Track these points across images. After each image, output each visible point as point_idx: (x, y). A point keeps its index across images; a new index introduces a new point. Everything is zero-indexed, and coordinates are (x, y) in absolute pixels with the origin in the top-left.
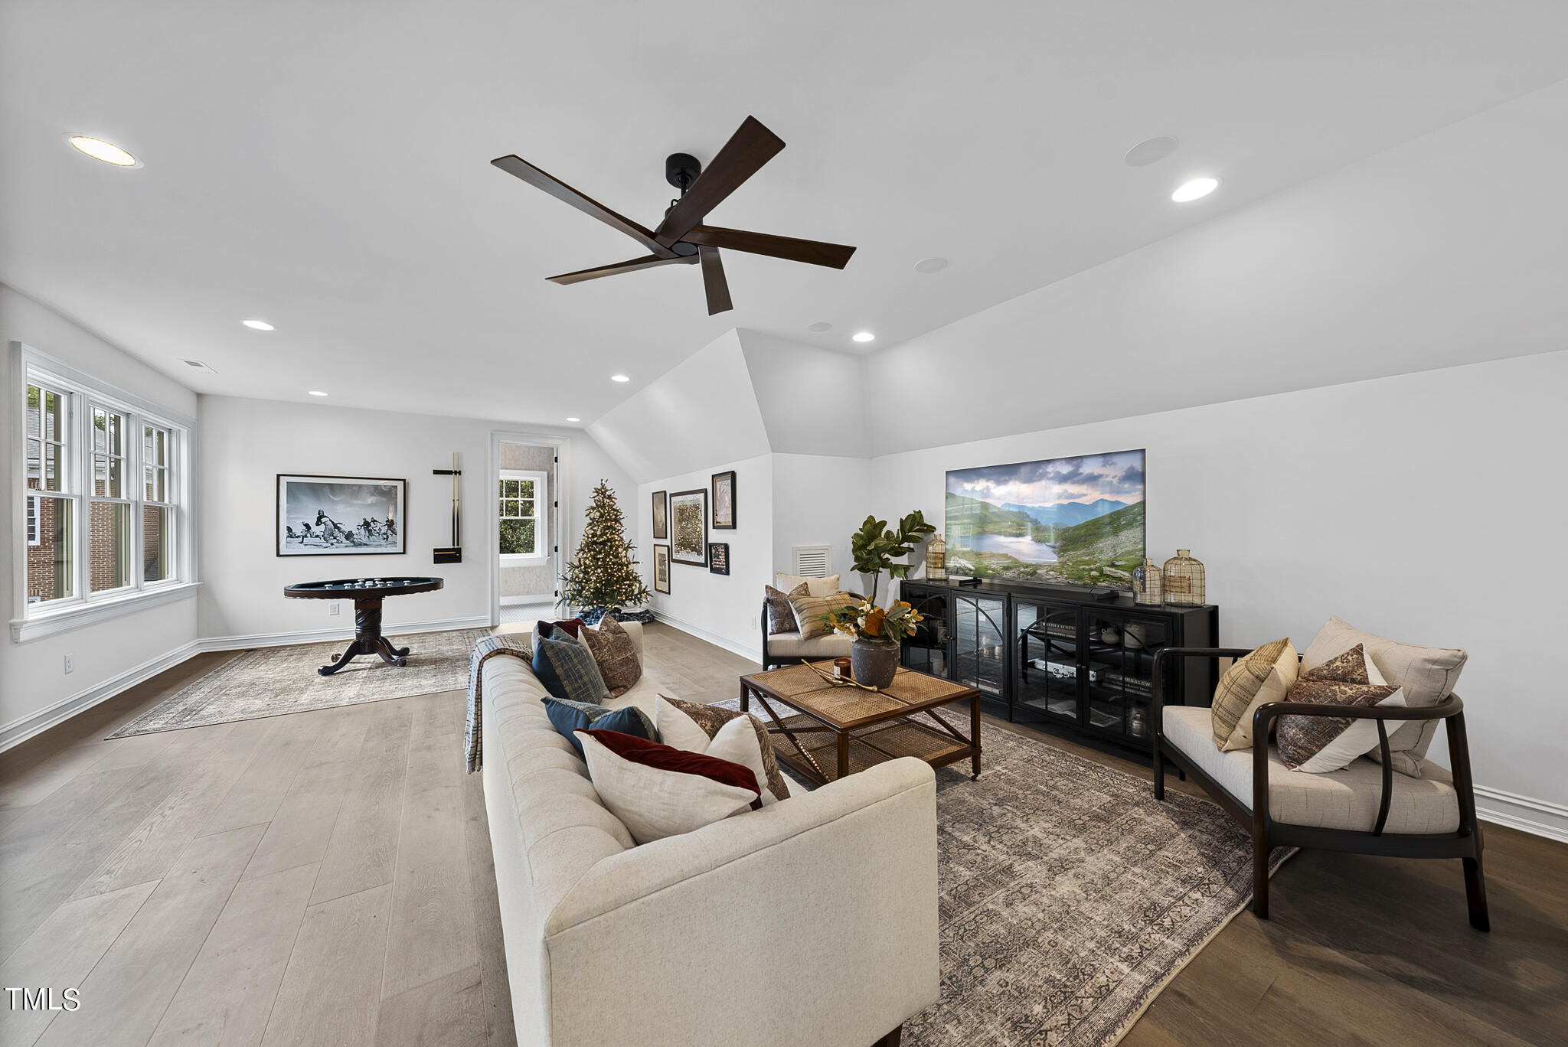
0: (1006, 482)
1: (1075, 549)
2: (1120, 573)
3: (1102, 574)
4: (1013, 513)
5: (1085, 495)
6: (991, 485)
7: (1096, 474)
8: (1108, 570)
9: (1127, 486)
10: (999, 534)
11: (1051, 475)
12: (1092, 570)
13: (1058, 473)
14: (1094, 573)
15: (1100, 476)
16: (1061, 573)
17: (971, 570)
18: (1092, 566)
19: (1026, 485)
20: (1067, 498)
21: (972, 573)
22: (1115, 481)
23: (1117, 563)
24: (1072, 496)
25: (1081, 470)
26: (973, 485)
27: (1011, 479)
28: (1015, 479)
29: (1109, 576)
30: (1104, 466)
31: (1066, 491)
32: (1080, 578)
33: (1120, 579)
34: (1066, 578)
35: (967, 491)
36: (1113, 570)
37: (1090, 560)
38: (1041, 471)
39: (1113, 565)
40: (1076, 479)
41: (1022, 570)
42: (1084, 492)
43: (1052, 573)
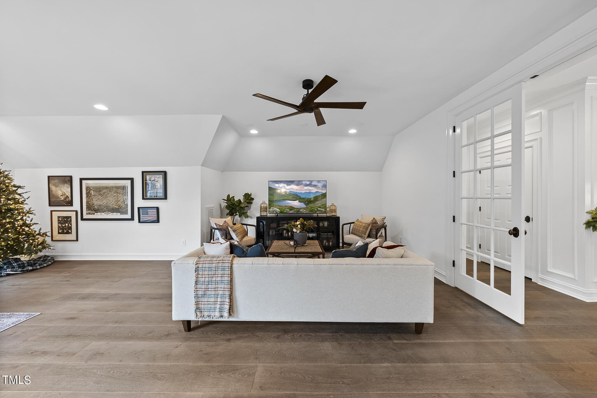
0: (290, 185)
1: (310, 204)
2: (322, 209)
3: (317, 210)
4: (293, 194)
5: (313, 190)
6: (285, 185)
7: (316, 185)
8: (319, 209)
9: (323, 188)
10: (288, 200)
11: (304, 184)
12: (315, 209)
13: (306, 183)
14: (315, 210)
15: (317, 185)
16: (307, 210)
17: (278, 211)
18: (315, 208)
19: (296, 186)
20: (309, 190)
21: (279, 212)
22: (321, 187)
23: (321, 207)
24: (310, 190)
25: (312, 183)
26: (279, 185)
27: (292, 184)
28: (293, 184)
29: (319, 210)
30: (318, 183)
31: (308, 188)
32: (312, 211)
33: (322, 211)
34: (308, 212)
35: (276, 187)
36: (320, 209)
37: (315, 206)
38: (301, 183)
39: (320, 208)
40: (311, 185)
41: (296, 210)
42: (313, 189)
43: (304, 210)
